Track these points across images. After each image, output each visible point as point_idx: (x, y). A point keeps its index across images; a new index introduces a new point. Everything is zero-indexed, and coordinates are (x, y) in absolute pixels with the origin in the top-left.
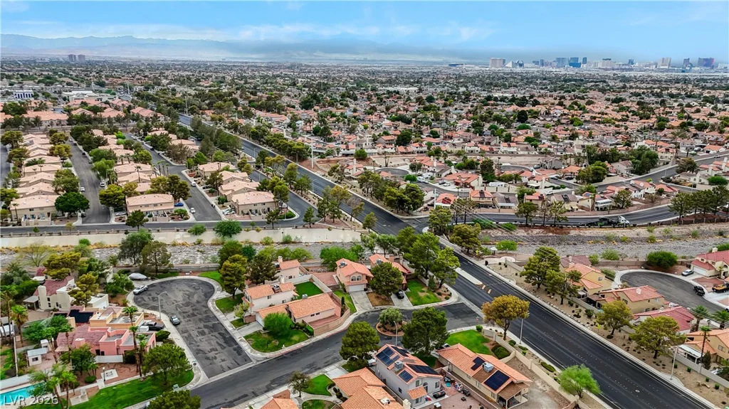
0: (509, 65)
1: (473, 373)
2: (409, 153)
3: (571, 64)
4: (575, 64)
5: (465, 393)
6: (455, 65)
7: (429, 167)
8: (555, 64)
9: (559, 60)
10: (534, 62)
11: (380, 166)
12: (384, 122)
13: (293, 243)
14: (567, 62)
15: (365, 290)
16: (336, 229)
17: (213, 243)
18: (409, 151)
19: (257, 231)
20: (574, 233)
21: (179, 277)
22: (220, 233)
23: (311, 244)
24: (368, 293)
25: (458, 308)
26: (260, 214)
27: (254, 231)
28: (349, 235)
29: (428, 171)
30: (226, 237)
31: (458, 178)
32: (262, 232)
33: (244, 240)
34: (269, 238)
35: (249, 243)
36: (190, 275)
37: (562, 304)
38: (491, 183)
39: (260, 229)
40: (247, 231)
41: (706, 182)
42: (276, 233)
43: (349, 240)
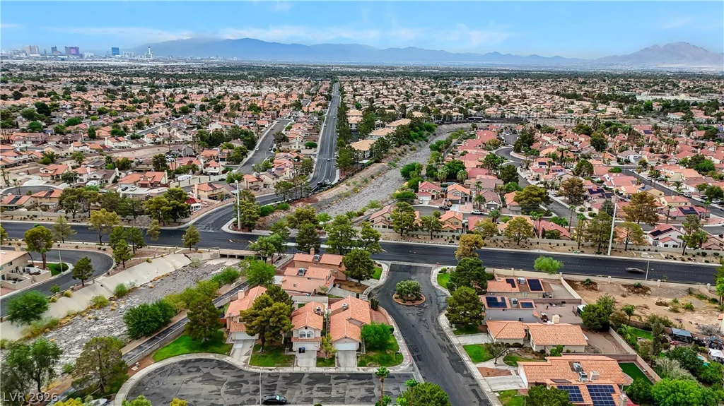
2: (12, 165)
7: (80, 175)
13: (130, 291)
15: (334, 286)
16: (155, 258)
17: (22, 337)
18: (10, 162)
19: (68, 296)
20: (319, 198)
21: (136, 377)
22: (19, 320)
23: (150, 285)
24: (339, 287)
25: (398, 268)
26: (15, 280)
27: (63, 298)
28: (173, 260)
29: (82, 180)
30: (34, 322)
31: (142, 179)
32: (74, 294)
33: (64, 314)
34: (97, 298)
35: (75, 315)
36: (140, 367)
37: (432, 239)
38: (180, 177)
39: (69, 291)
40: (54, 301)
41: (304, 147)
42: (94, 289)
43: (180, 265)
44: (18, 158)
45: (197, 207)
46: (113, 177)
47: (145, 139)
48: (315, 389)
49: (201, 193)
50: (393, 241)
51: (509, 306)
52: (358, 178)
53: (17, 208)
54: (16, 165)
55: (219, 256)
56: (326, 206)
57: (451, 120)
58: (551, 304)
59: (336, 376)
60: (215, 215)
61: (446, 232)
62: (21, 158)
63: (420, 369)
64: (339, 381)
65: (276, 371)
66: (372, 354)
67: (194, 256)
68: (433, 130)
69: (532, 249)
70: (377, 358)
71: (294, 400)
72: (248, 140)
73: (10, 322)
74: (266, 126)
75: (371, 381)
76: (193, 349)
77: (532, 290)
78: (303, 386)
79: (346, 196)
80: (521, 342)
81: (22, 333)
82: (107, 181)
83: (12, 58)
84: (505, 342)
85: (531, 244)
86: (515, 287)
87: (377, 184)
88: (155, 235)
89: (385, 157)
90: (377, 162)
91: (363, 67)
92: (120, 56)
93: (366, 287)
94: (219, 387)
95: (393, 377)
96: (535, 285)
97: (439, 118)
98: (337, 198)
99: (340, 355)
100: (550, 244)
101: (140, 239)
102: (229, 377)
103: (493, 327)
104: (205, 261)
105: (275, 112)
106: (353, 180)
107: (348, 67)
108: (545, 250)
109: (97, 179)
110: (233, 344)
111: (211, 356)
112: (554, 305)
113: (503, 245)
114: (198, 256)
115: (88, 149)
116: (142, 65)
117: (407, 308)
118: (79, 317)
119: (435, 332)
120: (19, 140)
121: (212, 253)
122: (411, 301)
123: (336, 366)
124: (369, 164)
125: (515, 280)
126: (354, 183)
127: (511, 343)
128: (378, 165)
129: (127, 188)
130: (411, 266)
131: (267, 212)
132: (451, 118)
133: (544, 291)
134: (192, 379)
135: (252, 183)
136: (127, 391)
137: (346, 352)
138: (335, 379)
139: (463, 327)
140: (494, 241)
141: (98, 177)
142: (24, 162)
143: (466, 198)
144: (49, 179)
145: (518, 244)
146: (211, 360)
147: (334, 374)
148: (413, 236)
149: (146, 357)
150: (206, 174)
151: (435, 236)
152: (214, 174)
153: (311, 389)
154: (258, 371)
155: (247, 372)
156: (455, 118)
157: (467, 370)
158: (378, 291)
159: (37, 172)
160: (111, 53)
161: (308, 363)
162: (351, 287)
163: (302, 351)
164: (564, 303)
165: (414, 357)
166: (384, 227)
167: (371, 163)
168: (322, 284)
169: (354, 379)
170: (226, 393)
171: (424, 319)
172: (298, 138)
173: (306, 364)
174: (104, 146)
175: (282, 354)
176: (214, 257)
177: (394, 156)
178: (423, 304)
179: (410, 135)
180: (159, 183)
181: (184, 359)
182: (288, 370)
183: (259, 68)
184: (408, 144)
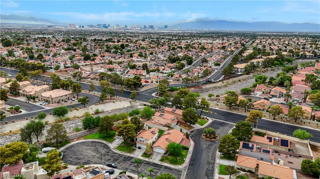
0: (77, 27)
1: (272, 143)
2: (97, 64)
3: (104, 27)
4: (105, 26)
5: (276, 152)
6: (51, 26)
7: (116, 69)
8: (97, 27)
9: (98, 25)
10: (88, 26)
11: (89, 71)
12: (61, 51)
13: (101, 112)
14: (102, 26)
15: (177, 124)
16: (117, 101)
17: (55, 122)
18: (97, 63)
19: (77, 110)
20: (204, 87)
21: (73, 143)
22: (56, 115)
23: (110, 111)
24: (179, 125)
25: (217, 122)
26: (66, 102)
27: (75, 111)
28: (124, 104)
29: (116, 71)
30: (61, 117)
31: (136, 72)
32: (80, 110)
33: (73, 116)
34: (87, 112)
35: (77, 117)
36: (77, 140)
37: (245, 112)
38: (151, 73)
39: (78, 109)
40: (71, 111)
41: (214, 65)
42: (88, 109)
43: (126, 106)
44: (100, 62)
45: (148, 85)
46: (127, 71)
47: (148, 58)
48: (133, 165)
49: (154, 80)
50: (224, 110)
51: (254, 150)
52: (230, 81)
53: (88, 78)
54: (99, 64)
55: (143, 105)
56: (206, 91)
57: (306, 57)
58: (291, 156)
59: (146, 162)
60: (154, 89)
61: (256, 109)
62: (101, 62)
63: (188, 169)
64: (146, 165)
65: (124, 154)
66: (170, 157)
67: (133, 103)
68: (292, 62)
69: (304, 126)
70: (170, 159)
71: (120, 168)
72: (189, 61)
73: (53, 115)
74: (202, 56)
75: (160, 169)
76: (100, 138)
77: (281, 145)
78: (129, 163)
79: (219, 88)
80: (254, 171)
81: (55, 120)
82: (124, 72)
83: (130, 29)
84: (243, 168)
85: (304, 123)
86: (271, 142)
87: (241, 84)
88: (121, 92)
89: (253, 72)
90: (247, 74)
91: (275, 33)
92: (167, 29)
93: (192, 128)
94: (97, 154)
95: (172, 170)
96: (284, 143)
97: (298, 55)
98: (213, 88)
99: (155, 154)
100: (317, 124)
101: (113, 93)
102: (103, 151)
103: (240, 158)
104: (137, 106)
105: (211, 50)
106: (227, 81)
107: (267, 32)
108: (312, 127)
109: (121, 71)
110: (116, 139)
111: (104, 142)
112: (292, 157)
113: (286, 120)
114: (135, 103)
115: (126, 60)
116: (173, 32)
117: (206, 141)
118: (77, 119)
119: (210, 154)
120: (107, 56)
121: (140, 103)
122: (210, 138)
123: (150, 158)
124: (241, 75)
125: (273, 138)
126: (227, 82)
127: (247, 169)
128: (247, 76)
129: (130, 75)
130: (224, 123)
131: (174, 90)
132: (306, 56)
133: (289, 148)
134: (90, 149)
135: (177, 78)
136: (66, 147)
137: (158, 153)
138: (145, 163)
139: (227, 156)
140: (281, 118)
141: (121, 70)
142: (102, 63)
143: (282, 95)
144: (106, 70)
145: (296, 122)
146: (103, 143)
147: (146, 161)
148: (236, 109)
149: (82, 137)
150: (163, 73)
151: (248, 111)
152: (166, 73)
153: (131, 165)
154: (117, 152)
155: (112, 151)
156: (308, 56)
157: (212, 177)
158: (198, 130)
159: (104, 67)
160: (164, 27)
161: (139, 154)
162: (185, 126)
163: (139, 148)
164: (300, 156)
165: (190, 164)
166: (224, 103)
167: (243, 74)
168: (169, 122)
169: (153, 166)
170: (97, 157)
171: (210, 148)
172: (212, 61)
173: (138, 155)
174: (132, 60)
175: (131, 147)
176: (141, 105)
177: (258, 72)
178: (215, 141)
179: (274, 63)
180: (142, 75)
181: (94, 141)
182: (129, 155)
183: (221, 33)
184: (271, 67)
